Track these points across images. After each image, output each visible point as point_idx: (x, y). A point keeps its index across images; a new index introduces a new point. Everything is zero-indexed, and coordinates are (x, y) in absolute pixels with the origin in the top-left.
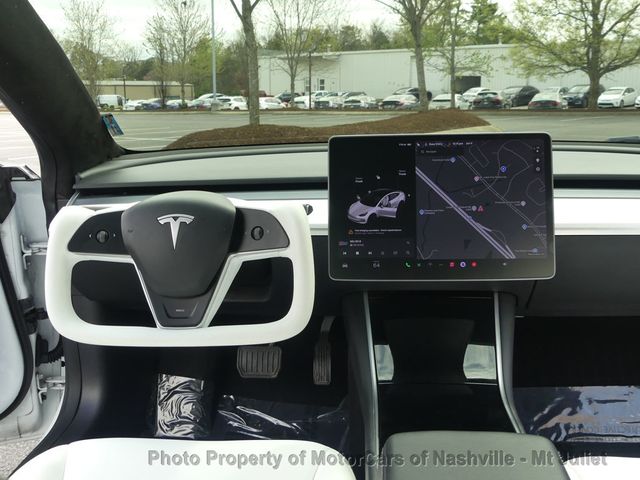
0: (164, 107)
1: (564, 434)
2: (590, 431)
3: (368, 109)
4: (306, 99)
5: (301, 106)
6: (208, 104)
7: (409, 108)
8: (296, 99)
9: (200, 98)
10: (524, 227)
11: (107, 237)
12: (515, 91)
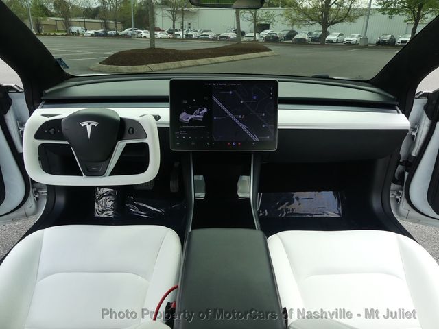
0: (106, 35)
1: (285, 213)
2: (297, 212)
3: (212, 40)
4: (181, 33)
5: (178, 37)
6: (129, 34)
7: (233, 40)
8: (176, 33)
9: (126, 30)
10: (264, 126)
11: (55, 132)
12: (286, 33)
